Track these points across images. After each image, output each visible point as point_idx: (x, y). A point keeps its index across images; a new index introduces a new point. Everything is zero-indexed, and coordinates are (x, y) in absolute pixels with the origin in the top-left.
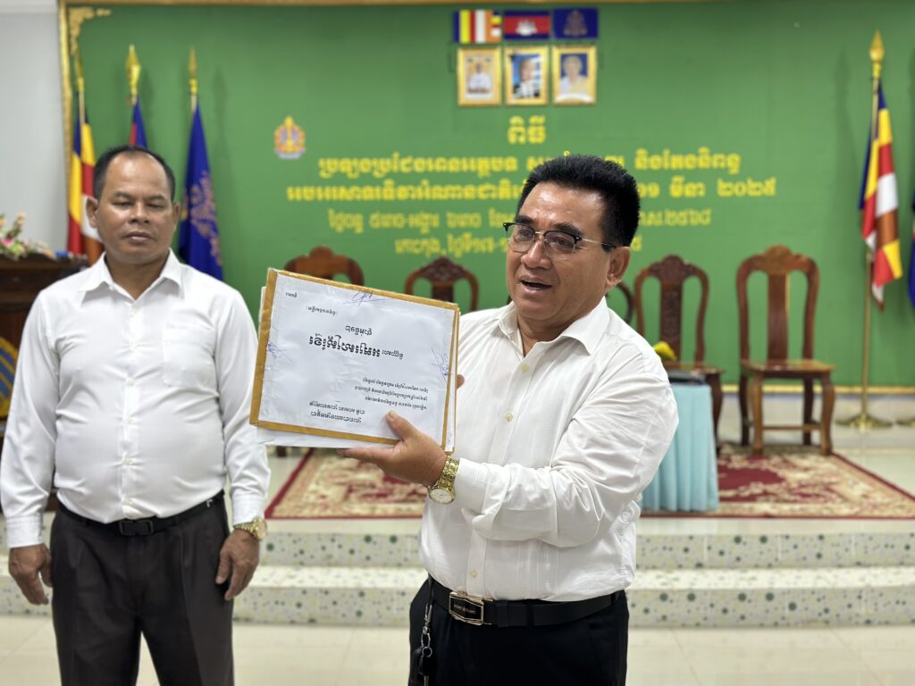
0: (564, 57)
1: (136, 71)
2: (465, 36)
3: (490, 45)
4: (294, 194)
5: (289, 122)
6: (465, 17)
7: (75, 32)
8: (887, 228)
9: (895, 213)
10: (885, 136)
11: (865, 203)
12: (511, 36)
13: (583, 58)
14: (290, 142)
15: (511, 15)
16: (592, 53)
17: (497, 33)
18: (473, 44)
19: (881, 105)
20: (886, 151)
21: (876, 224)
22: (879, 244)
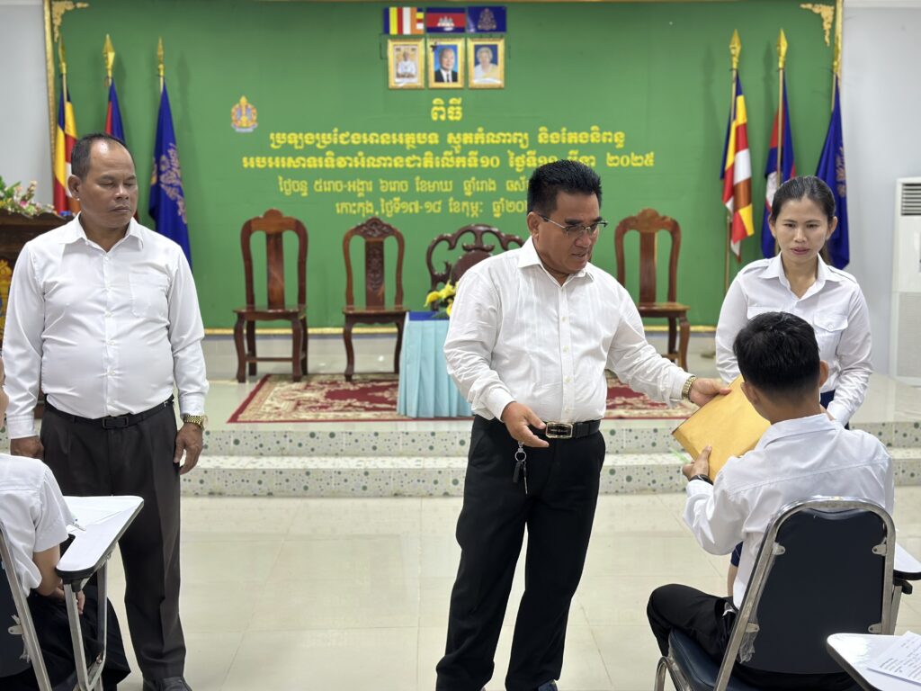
0: (477, 48)
1: (111, 56)
2: (393, 30)
3: (415, 37)
4: (248, 163)
5: (243, 100)
6: (393, 12)
7: (57, 22)
8: (742, 193)
9: (749, 182)
10: (741, 118)
11: (726, 174)
12: (433, 30)
13: (494, 49)
14: (245, 119)
15: (433, 12)
16: (501, 45)
17: (420, 26)
18: (401, 36)
19: (738, 93)
20: (743, 131)
21: (733, 191)
22: (736, 207)
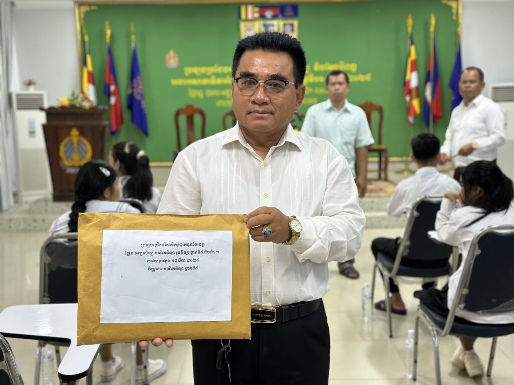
1: (109, 32)
2: (243, 16)
5: (172, 52)
6: (243, 8)
7: (82, 15)
8: (414, 93)
9: (417, 88)
10: (413, 56)
11: (406, 84)
12: (262, 16)
13: (292, 25)
14: (172, 61)
15: (263, 7)
17: (257, 15)
18: (247, 20)
19: (412, 43)
20: (414, 63)
21: (409, 92)
22: (411, 99)
